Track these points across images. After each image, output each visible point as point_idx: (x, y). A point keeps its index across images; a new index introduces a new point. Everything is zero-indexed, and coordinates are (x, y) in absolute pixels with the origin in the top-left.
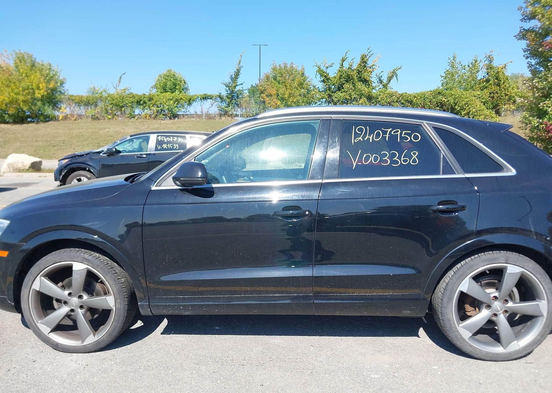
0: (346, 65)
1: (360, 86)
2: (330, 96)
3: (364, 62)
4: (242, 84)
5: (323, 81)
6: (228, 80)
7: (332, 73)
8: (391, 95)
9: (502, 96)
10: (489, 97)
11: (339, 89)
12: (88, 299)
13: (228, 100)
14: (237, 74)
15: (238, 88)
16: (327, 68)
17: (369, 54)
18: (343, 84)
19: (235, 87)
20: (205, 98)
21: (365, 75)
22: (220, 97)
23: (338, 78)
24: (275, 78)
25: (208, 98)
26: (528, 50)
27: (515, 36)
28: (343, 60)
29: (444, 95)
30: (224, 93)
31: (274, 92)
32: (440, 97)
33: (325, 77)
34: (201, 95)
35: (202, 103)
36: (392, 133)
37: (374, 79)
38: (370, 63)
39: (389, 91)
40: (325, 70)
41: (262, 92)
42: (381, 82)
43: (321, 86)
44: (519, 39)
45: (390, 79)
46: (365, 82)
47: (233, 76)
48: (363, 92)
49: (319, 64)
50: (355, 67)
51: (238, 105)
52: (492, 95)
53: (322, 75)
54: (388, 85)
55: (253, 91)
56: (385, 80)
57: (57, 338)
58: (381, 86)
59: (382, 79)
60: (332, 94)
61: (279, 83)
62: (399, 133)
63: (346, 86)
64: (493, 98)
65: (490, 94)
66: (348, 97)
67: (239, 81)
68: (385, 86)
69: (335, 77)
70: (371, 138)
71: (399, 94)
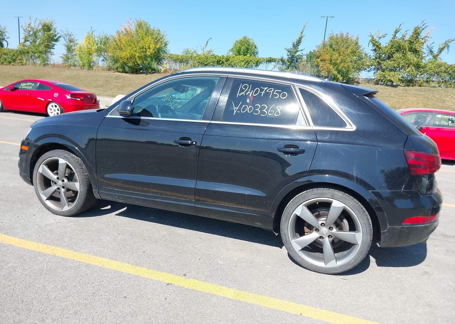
0: (399, 35)
1: (410, 56)
2: (379, 64)
3: (417, 33)
4: (302, 50)
5: (375, 50)
6: (290, 46)
7: (384, 43)
8: (440, 66)
11: (389, 58)
12: (67, 182)
13: (289, 63)
14: (299, 42)
15: (298, 53)
16: (380, 38)
17: (423, 27)
18: (394, 53)
19: (296, 52)
20: (270, 61)
21: (416, 46)
22: (282, 60)
23: (389, 47)
24: (331, 46)
25: (272, 61)
28: (396, 32)
30: (286, 57)
31: (327, 57)
33: (377, 46)
34: (267, 58)
35: (267, 65)
36: (267, 91)
37: (425, 50)
38: (423, 35)
39: (439, 61)
40: (377, 40)
41: (318, 57)
42: (431, 53)
43: (372, 54)
45: (441, 50)
46: (415, 52)
47: (295, 43)
48: (412, 61)
49: (373, 34)
50: (407, 38)
51: (296, 68)
53: (374, 45)
54: (439, 57)
55: (311, 56)
56: (436, 52)
57: (49, 203)
58: (431, 57)
59: (433, 50)
60: (382, 62)
61: (334, 50)
62: (272, 91)
63: (397, 55)
66: (396, 65)
67: (300, 47)
68: (435, 57)
69: (386, 47)
70: (251, 93)
71: (448, 65)
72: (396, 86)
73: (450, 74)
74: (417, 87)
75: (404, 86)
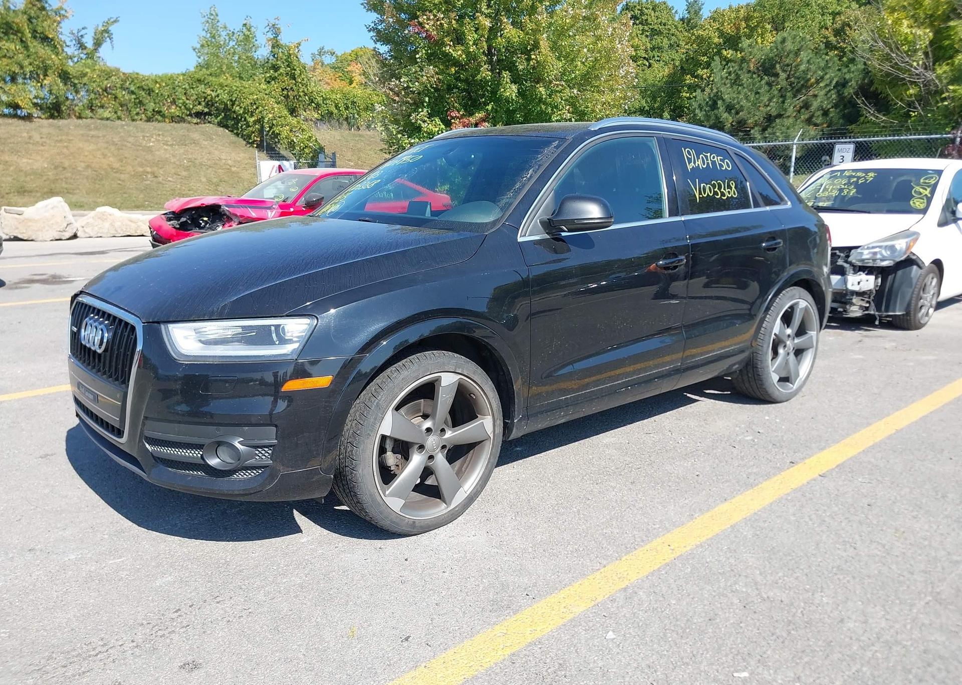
1: (35, 46)
8: (108, 74)
9: (300, 96)
10: (281, 96)
21: (44, 26)
26: (373, 29)
27: (362, 4)
29: (208, 85)
32: (202, 88)
36: (712, 159)
37: (66, 38)
39: (101, 65)
42: (82, 46)
44: (368, 10)
45: (98, 44)
46: (46, 40)
48: (49, 62)
50: (18, 5)
52: (285, 92)
54: (98, 55)
56: (89, 43)
58: (84, 54)
59: (84, 40)
62: (716, 159)
64: (287, 97)
65: (283, 90)
68: (90, 56)
70: (699, 164)
71: (124, 74)
72: (28, 118)
73: (133, 93)
74: (74, 121)
75: (47, 118)
